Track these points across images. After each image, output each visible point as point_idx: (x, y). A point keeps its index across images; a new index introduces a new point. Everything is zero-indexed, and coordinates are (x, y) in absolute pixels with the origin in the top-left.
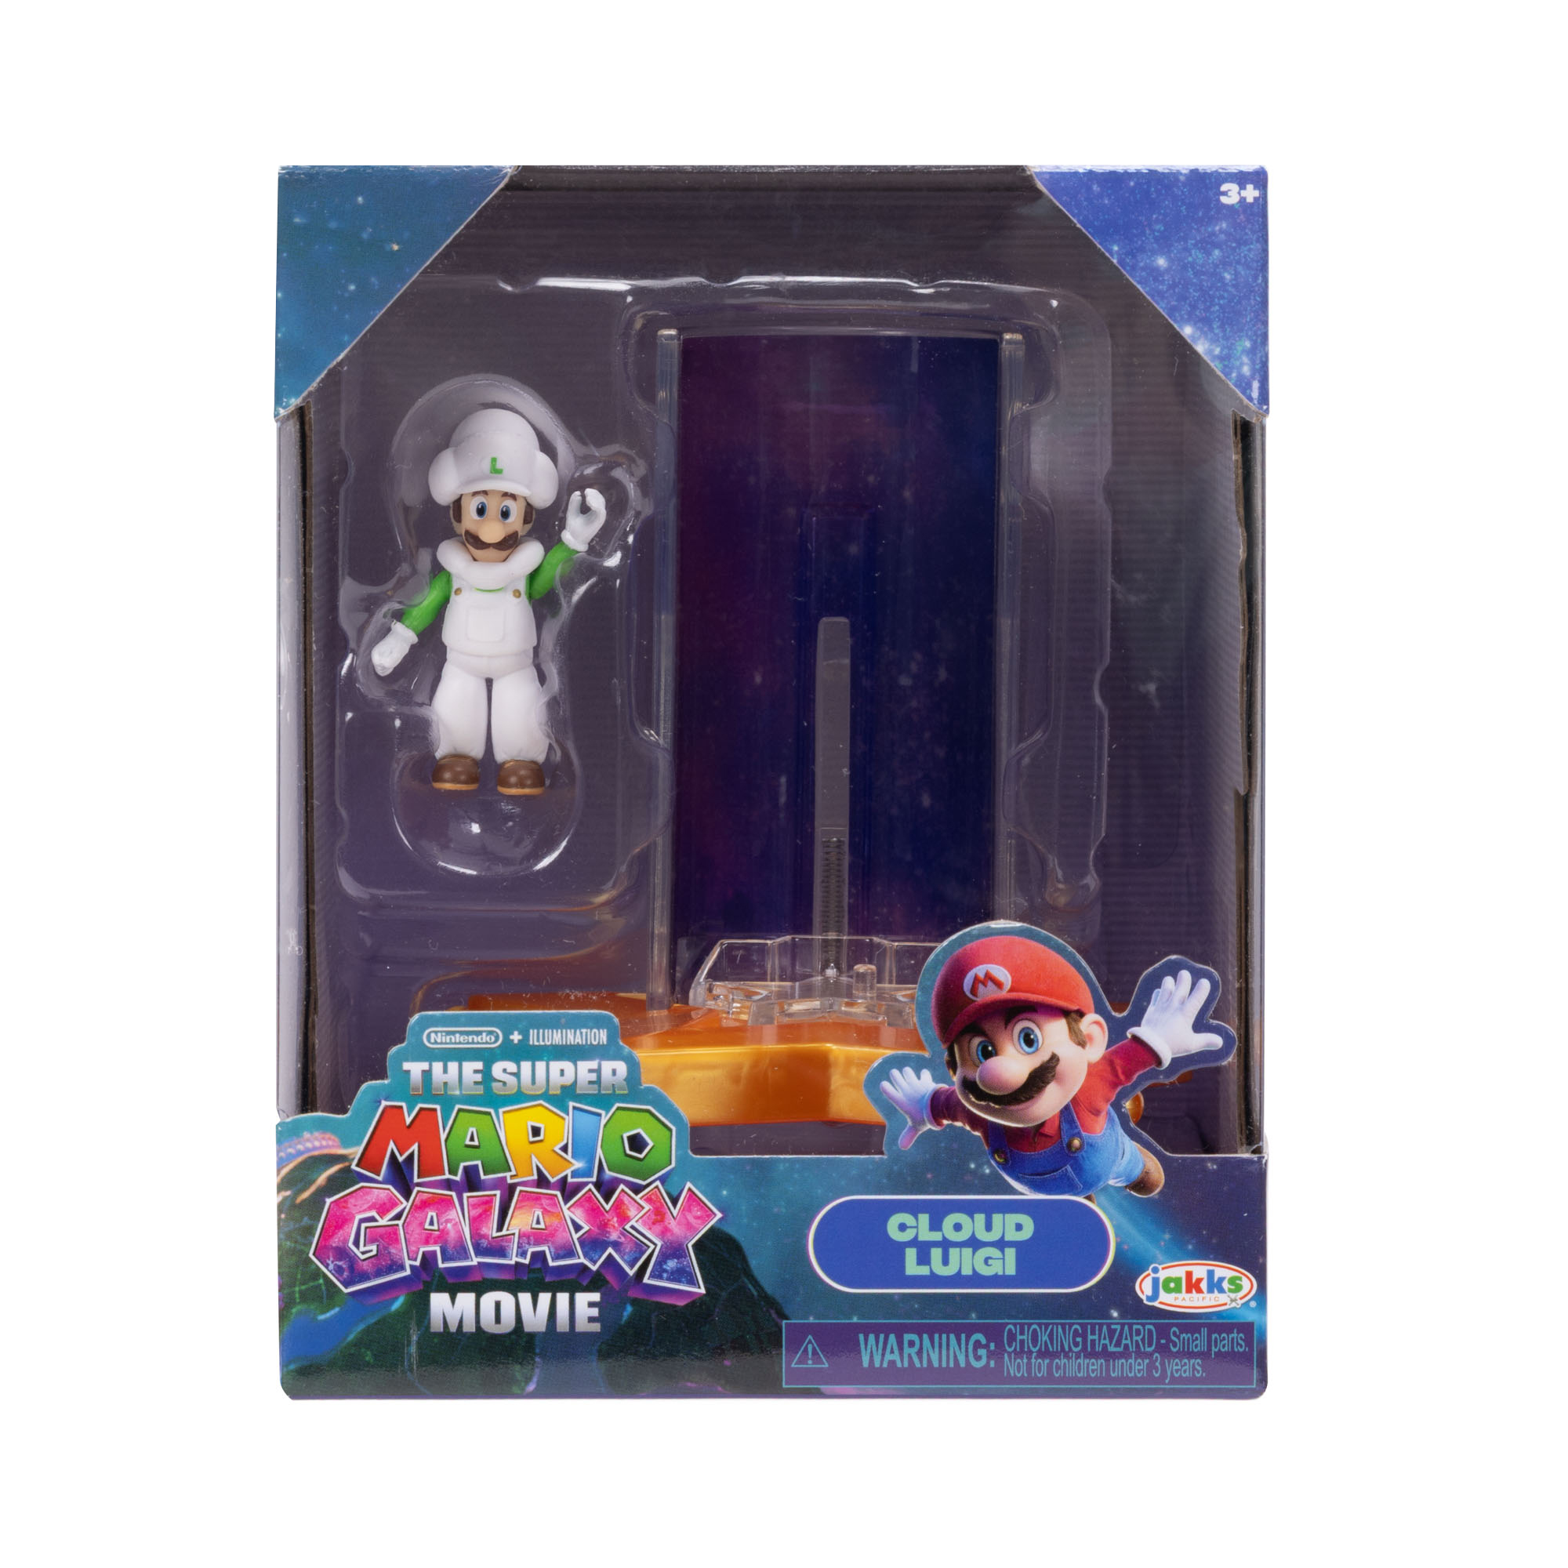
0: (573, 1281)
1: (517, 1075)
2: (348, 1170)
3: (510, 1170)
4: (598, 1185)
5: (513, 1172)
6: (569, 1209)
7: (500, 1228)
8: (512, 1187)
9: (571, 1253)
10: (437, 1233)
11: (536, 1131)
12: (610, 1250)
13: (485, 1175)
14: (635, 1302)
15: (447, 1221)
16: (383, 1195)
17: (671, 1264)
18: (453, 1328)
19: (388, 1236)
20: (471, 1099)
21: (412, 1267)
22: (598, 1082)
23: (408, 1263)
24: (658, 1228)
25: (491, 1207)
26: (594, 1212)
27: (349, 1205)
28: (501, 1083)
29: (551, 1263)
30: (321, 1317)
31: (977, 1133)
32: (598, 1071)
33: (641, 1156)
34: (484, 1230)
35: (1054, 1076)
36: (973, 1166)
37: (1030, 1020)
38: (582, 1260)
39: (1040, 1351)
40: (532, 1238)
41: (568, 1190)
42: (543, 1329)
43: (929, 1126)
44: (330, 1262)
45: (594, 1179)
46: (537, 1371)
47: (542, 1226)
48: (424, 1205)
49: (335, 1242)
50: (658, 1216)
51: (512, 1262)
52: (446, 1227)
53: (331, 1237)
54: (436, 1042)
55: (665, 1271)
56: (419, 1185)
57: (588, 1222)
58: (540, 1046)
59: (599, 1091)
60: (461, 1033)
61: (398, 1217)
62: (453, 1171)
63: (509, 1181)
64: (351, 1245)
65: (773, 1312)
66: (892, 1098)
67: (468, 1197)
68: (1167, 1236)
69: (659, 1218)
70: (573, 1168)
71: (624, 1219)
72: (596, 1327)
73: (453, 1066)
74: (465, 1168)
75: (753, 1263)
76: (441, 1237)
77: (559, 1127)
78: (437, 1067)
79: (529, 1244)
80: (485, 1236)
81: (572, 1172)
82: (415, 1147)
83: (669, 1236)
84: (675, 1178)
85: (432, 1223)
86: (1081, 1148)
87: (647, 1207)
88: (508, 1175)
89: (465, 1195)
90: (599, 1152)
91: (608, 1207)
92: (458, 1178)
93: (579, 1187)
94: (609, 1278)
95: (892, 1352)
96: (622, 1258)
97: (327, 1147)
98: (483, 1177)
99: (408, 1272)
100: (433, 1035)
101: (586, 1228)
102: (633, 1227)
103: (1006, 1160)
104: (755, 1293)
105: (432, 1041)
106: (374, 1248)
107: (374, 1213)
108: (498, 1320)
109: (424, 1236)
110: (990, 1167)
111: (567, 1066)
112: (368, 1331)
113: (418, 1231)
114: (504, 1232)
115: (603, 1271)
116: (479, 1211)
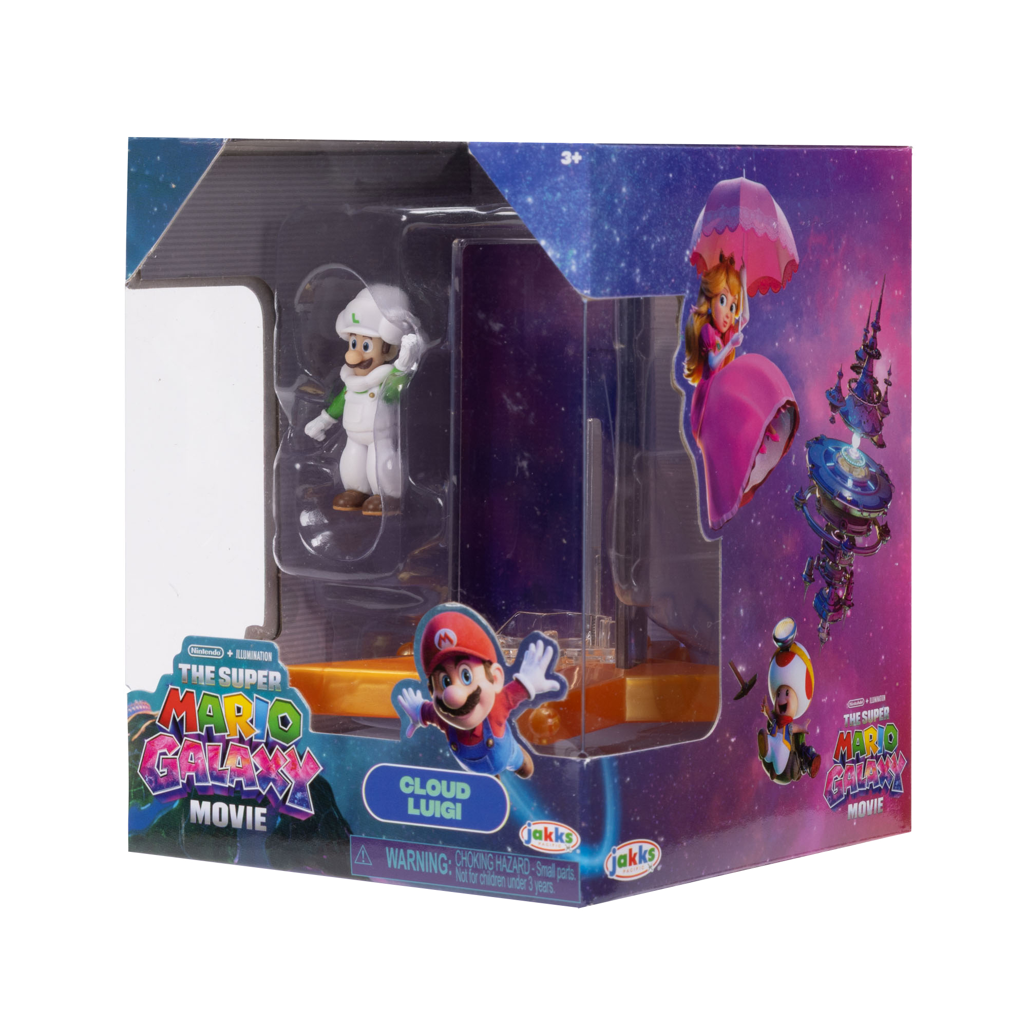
0: (254, 800)
1: (230, 675)
2: (154, 724)
3: (227, 732)
4: (266, 744)
5: (228, 733)
6: (253, 757)
7: (222, 766)
8: (228, 741)
9: (253, 784)
10: (194, 765)
11: (239, 710)
12: (271, 784)
13: (216, 733)
14: (282, 816)
15: (199, 758)
16: (170, 740)
17: (299, 795)
18: (200, 822)
19: (171, 765)
20: (209, 688)
21: (183, 783)
22: (267, 683)
23: (181, 781)
24: (293, 773)
25: (218, 752)
26: (264, 760)
27: (155, 745)
28: (223, 680)
29: (245, 789)
30: (143, 808)
31: (443, 732)
32: (267, 677)
33: (286, 729)
34: (215, 766)
35: (479, 700)
36: (441, 751)
37: (467, 664)
38: (258, 788)
39: (473, 868)
40: (236, 772)
41: (253, 746)
42: (241, 827)
43: (420, 725)
44: (146, 776)
45: (265, 741)
46: (238, 851)
47: (241, 766)
48: (188, 748)
49: (148, 765)
50: (293, 766)
51: (227, 786)
52: (198, 762)
53: (147, 762)
54: (193, 653)
55: (296, 799)
56: (186, 736)
57: (262, 766)
58: (241, 659)
59: (268, 688)
60: (206, 649)
61: (176, 754)
62: (201, 730)
63: (227, 738)
64: (156, 768)
65: (345, 829)
66: (403, 706)
67: (208, 745)
68: (535, 804)
69: (294, 767)
70: (255, 733)
71: (278, 766)
72: (264, 828)
73: (201, 667)
74: (207, 728)
75: (337, 798)
76: (195, 768)
77: (250, 708)
78: (194, 667)
79: (235, 776)
80: (215, 769)
81: (255, 735)
82: (184, 714)
83: (298, 779)
84: (301, 744)
85: (191, 759)
86: (493, 746)
87: (289, 760)
88: (226, 734)
89: (207, 744)
90: (267, 725)
91: (271, 758)
92: (203, 734)
93: (258, 744)
94: (271, 800)
95: (402, 860)
96: (276, 788)
97: (145, 709)
98: (215, 734)
99: (180, 787)
100: (192, 648)
101: (261, 769)
102: (282, 771)
103: (457, 749)
104: (337, 817)
105: (192, 652)
106: (165, 770)
107: (165, 750)
108: (220, 819)
109: (188, 766)
110: (449, 752)
111: (253, 672)
112: (163, 818)
113: (185, 763)
114: (224, 768)
115: (267, 795)
116: (213, 754)
